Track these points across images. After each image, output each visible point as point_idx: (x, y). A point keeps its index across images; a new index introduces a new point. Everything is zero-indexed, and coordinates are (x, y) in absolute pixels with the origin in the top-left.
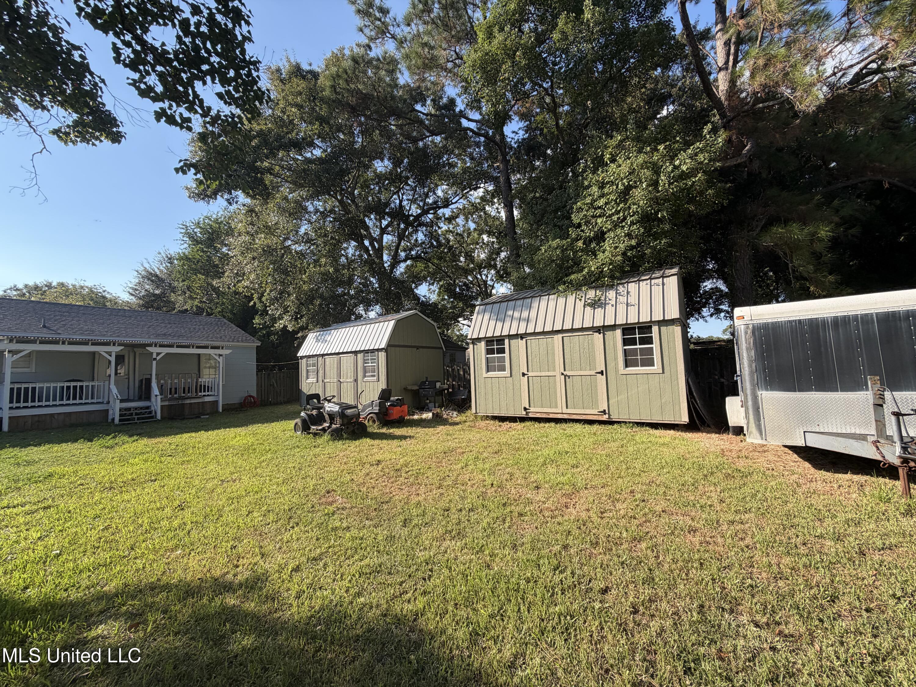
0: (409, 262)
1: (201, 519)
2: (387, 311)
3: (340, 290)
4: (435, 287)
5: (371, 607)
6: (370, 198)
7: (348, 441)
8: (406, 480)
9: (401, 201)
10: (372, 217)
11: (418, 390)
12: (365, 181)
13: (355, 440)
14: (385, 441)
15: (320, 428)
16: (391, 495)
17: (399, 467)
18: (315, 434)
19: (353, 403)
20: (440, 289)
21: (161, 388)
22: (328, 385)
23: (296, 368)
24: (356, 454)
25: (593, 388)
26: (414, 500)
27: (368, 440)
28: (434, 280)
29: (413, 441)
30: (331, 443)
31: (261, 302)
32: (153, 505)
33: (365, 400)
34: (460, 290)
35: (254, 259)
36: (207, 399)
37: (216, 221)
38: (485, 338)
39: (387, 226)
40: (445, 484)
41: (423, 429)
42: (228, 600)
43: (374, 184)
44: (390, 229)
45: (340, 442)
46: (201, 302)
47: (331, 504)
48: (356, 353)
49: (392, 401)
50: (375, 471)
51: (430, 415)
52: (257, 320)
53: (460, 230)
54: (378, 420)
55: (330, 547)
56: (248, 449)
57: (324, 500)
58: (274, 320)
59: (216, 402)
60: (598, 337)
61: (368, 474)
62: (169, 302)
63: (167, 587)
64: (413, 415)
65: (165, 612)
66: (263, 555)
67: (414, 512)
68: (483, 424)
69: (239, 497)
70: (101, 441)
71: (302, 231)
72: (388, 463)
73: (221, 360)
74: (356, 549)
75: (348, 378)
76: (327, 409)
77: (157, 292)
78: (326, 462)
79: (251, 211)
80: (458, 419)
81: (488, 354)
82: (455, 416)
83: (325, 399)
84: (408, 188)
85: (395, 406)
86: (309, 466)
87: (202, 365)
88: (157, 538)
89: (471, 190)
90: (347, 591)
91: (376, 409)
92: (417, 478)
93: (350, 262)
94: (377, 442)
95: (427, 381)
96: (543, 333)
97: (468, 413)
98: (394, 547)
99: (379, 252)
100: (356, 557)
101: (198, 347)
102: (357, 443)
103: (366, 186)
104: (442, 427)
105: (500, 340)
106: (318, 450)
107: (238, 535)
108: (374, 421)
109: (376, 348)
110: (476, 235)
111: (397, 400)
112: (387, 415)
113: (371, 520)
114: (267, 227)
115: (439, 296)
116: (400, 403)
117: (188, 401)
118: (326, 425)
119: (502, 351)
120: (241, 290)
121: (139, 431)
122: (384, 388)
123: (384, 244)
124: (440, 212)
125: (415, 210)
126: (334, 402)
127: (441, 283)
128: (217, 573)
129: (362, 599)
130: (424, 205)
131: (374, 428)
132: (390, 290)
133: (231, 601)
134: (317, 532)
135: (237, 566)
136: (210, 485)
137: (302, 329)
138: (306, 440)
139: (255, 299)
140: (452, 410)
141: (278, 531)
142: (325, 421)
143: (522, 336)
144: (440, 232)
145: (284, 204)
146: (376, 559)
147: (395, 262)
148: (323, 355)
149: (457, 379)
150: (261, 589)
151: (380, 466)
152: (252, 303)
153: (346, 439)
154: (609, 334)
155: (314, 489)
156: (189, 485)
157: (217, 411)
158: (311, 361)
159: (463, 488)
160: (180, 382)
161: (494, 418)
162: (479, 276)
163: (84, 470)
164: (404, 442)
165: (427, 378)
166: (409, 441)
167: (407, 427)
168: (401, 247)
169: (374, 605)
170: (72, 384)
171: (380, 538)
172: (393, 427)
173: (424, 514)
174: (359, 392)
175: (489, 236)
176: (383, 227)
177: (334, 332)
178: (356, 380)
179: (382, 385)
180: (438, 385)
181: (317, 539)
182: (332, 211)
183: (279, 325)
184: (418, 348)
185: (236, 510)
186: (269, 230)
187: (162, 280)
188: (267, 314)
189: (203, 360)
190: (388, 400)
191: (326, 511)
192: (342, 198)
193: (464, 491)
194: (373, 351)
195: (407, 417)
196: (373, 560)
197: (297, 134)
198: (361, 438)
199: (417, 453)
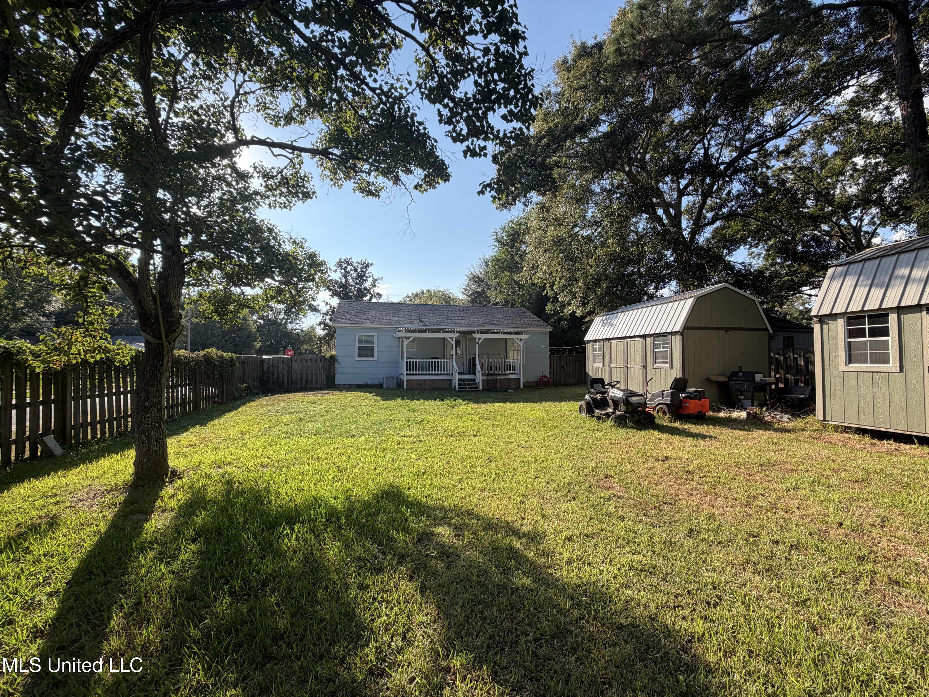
0: (718, 224)
1: (501, 473)
2: (685, 287)
3: (630, 269)
4: (761, 249)
5: (639, 605)
6: (665, 159)
7: (632, 430)
8: (698, 486)
9: (706, 150)
10: (667, 179)
11: (727, 382)
12: (659, 140)
13: (641, 430)
14: (676, 437)
15: (604, 412)
16: (677, 498)
17: (691, 468)
18: (599, 418)
19: (641, 391)
20: (767, 251)
21: (482, 365)
22: (614, 370)
23: (583, 351)
24: (640, 445)
26: (706, 511)
27: (656, 433)
28: (759, 241)
29: (714, 442)
30: (614, 429)
31: (552, 290)
32: (473, 454)
33: (654, 389)
34: (803, 247)
35: (546, 251)
36: (512, 377)
37: (518, 223)
38: (846, 313)
39: (687, 186)
40: (756, 503)
41: (732, 431)
42: (515, 542)
43: (669, 141)
44: (691, 188)
45: (624, 430)
46: (508, 295)
47: (608, 489)
48: (644, 337)
49: (688, 393)
50: (659, 467)
51: (743, 415)
52: (549, 307)
53: (806, 162)
54: (670, 411)
55: (602, 530)
56: (539, 423)
57: (601, 483)
58: (563, 306)
59: (518, 379)
61: (651, 469)
62: (486, 297)
63: (477, 516)
64: (719, 412)
65: (475, 534)
66: (543, 516)
67: (705, 525)
68: (838, 436)
69: (530, 462)
70: (448, 402)
71: (589, 214)
72: (677, 461)
73: (521, 344)
74: (629, 541)
75: (636, 363)
76: (611, 394)
77: (479, 290)
78: (608, 447)
79: (543, 207)
80: (790, 425)
81: (850, 337)
82: (785, 420)
83: (609, 384)
84: (717, 129)
85: (692, 398)
86: (590, 448)
87: (509, 348)
88: (474, 479)
89: (828, 97)
90: (615, 577)
91: (668, 400)
92: (714, 487)
93: (641, 237)
94: (665, 436)
95: (740, 371)
97: (810, 419)
98: (673, 554)
99: (676, 220)
100: (628, 549)
101: (505, 333)
102: (643, 433)
103: (660, 144)
104: (762, 432)
105: (878, 316)
106: (600, 434)
107: (527, 493)
108: (664, 413)
109: (669, 330)
110: (838, 162)
111: (696, 391)
112: (681, 408)
113: (649, 517)
114: (556, 219)
115: (766, 259)
116: (699, 395)
117: (499, 377)
118: (610, 410)
119: (878, 332)
120: (536, 281)
121: (469, 397)
122: (678, 376)
123: (683, 209)
124: (770, 146)
125: (727, 155)
126: (618, 388)
127: (770, 243)
128: (509, 518)
129: (630, 593)
130: (742, 145)
131: (665, 421)
132: (688, 262)
133: (517, 544)
134: (590, 512)
135: (523, 519)
136: (510, 448)
137: (590, 313)
138: (589, 423)
139: (548, 289)
140: (781, 412)
141: (558, 500)
142: (609, 406)
143: (927, 308)
144: (769, 173)
145: (571, 193)
146: (649, 559)
147: (698, 228)
148: (609, 340)
149: (793, 371)
150: (539, 544)
151: (666, 465)
152: (545, 293)
153: (631, 427)
155: (593, 471)
156: (497, 444)
157: (519, 387)
158: (597, 345)
159: (786, 516)
160: (494, 362)
161: (862, 431)
162: (843, 222)
163: (439, 420)
164: (701, 442)
165: (741, 368)
166: (708, 442)
167: (708, 425)
168: (706, 207)
169: (642, 603)
170: (434, 360)
171: (657, 538)
172: (688, 422)
173: (718, 530)
174: (648, 379)
175: (867, 157)
176: (682, 187)
177: (621, 316)
178: (645, 367)
179: (677, 373)
180: (758, 377)
181: (591, 518)
182: (620, 186)
183: (568, 311)
184: (727, 330)
185: (526, 472)
186: (558, 222)
187: (482, 281)
188: (558, 301)
189: (509, 344)
190: (683, 390)
191: (602, 495)
192: (630, 169)
193: (785, 520)
194: (665, 335)
195: (710, 413)
196: (647, 559)
197: (583, 117)
198: (648, 429)
199: (719, 457)
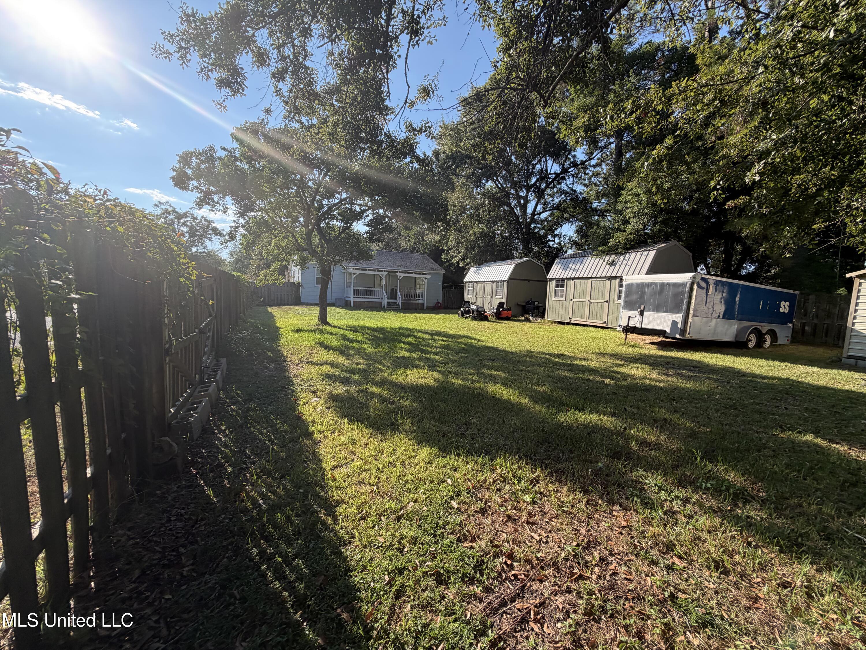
13: (482, 321)
15: (468, 315)
18: (466, 318)
19: (485, 307)
21: (401, 293)
22: (474, 298)
23: (462, 288)
25: (602, 308)
27: (488, 322)
30: (472, 321)
36: (420, 301)
38: (556, 278)
41: (516, 322)
45: (476, 322)
48: (493, 282)
49: (504, 308)
52: (444, 257)
54: (495, 315)
59: (423, 303)
60: (608, 282)
68: (550, 325)
73: (425, 281)
75: (488, 295)
76: (472, 307)
80: (537, 321)
81: (556, 288)
83: (472, 303)
85: (505, 310)
87: (417, 283)
91: (495, 311)
96: (582, 278)
97: (543, 318)
101: (415, 273)
105: (563, 280)
106: (466, 324)
108: (492, 315)
109: (503, 280)
111: (507, 307)
112: (500, 314)
117: (412, 301)
118: (471, 314)
119: (562, 286)
126: (475, 305)
131: (492, 318)
137: (467, 265)
138: (462, 320)
143: (573, 279)
148: (477, 282)
153: (478, 321)
154: (613, 281)
157: (424, 309)
158: (471, 285)
160: (408, 292)
161: (555, 322)
167: (510, 321)
172: (503, 320)
177: (484, 269)
183: (455, 261)
184: (529, 281)
188: (449, 254)
189: (418, 281)
190: (502, 307)
194: (501, 281)
198: (485, 321)
